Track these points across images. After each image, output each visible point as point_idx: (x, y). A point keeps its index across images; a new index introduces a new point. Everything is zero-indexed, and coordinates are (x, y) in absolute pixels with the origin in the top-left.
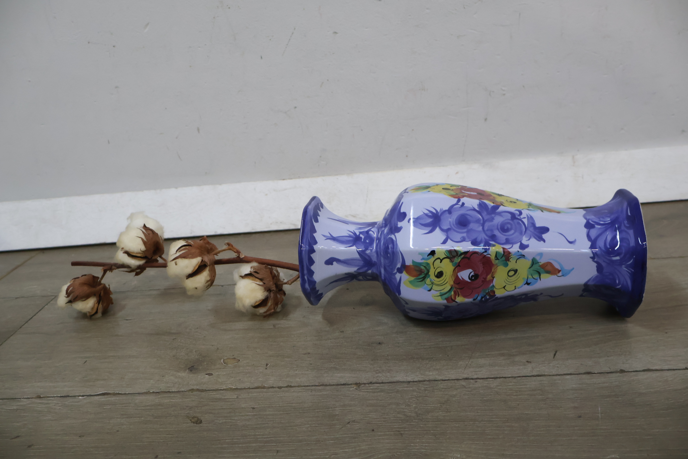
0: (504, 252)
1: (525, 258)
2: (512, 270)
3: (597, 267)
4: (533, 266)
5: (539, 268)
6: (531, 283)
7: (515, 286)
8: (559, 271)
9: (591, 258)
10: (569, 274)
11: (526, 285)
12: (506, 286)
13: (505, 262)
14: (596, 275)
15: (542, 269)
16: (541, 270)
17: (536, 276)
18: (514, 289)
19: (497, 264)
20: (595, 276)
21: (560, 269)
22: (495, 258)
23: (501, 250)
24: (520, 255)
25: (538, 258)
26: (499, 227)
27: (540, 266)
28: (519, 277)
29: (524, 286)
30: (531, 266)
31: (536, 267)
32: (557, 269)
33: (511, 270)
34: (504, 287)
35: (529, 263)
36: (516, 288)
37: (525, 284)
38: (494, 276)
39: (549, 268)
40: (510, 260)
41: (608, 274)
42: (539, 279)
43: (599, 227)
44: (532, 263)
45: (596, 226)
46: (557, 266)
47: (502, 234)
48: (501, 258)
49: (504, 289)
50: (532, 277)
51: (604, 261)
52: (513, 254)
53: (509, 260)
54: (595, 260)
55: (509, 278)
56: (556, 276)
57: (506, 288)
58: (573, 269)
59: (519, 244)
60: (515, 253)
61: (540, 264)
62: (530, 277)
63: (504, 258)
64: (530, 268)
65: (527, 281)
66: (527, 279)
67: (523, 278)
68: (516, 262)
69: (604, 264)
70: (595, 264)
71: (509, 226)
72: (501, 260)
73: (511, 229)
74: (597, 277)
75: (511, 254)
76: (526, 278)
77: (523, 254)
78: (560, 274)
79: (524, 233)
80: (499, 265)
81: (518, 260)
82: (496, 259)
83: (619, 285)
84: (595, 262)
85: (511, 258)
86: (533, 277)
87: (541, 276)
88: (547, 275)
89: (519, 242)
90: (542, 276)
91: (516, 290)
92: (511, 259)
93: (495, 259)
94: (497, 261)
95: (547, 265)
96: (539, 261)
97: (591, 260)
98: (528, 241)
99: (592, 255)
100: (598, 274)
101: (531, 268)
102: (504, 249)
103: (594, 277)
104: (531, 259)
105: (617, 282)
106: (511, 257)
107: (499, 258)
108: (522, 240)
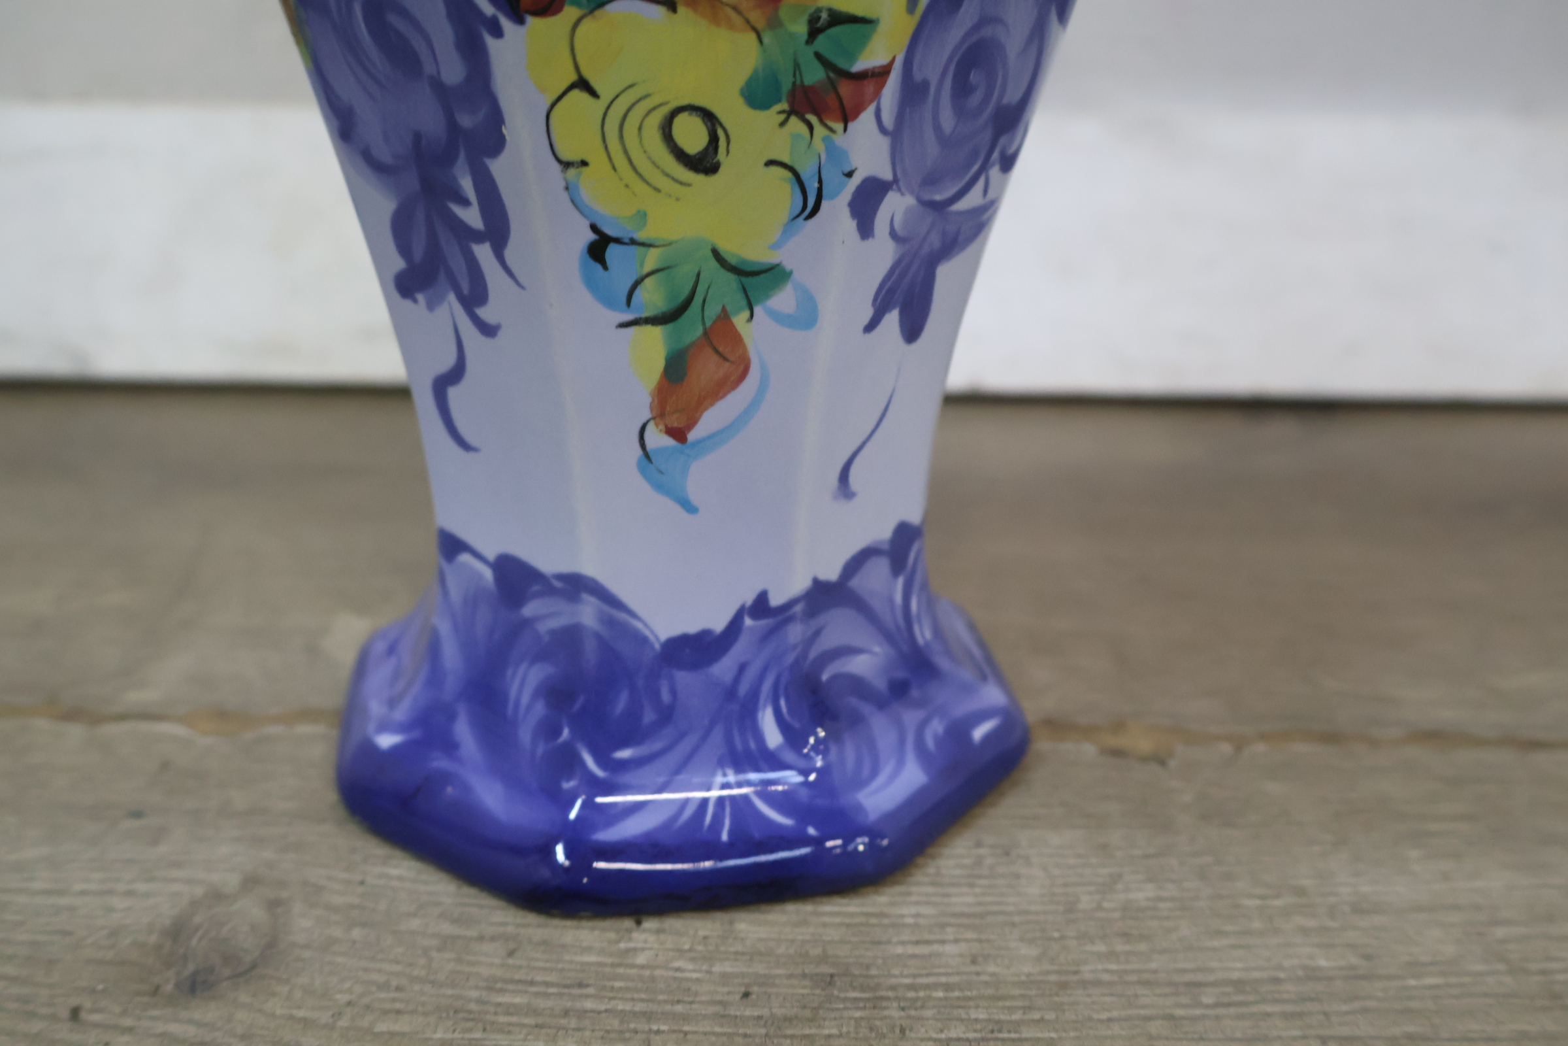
0: (863, 76)
1: (798, 216)
2: (714, 140)
3: (705, 634)
4: (731, 277)
5: (712, 312)
6: (605, 268)
7: (584, 163)
8: (679, 434)
9: (762, 598)
10: (659, 487)
11: (591, 236)
12: (593, 93)
13: (786, 85)
14: (652, 638)
15: (699, 331)
16: (691, 329)
17: (652, 298)
18: (566, 156)
19: (775, 23)
20: (647, 633)
21: (692, 436)
22: (824, 15)
23: (870, 58)
24: (820, 190)
25: (783, 300)
26: (987, 32)
27: (724, 317)
28: (658, 190)
29: (585, 224)
30: (733, 261)
31: (724, 288)
32: (692, 423)
33: (720, 133)
34: (583, 84)
35: (756, 253)
36: (572, 172)
37: (594, 228)
38: (681, 9)
39: (706, 369)
40: (794, 120)
41: (666, 697)
42: (628, 317)
43: (898, 598)
44: (749, 269)
45: (900, 581)
46: (711, 420)
47: (950, 59)
48: (818, 56)
49: (572, 87)
50: (647, 268)
51: (742, 668)
52: (839, 139)
53: (795, 111)
54: (748, 622)
55: (655, 121)
56: (646, 414)
57: (577, 95)
58: (689, 507)
59: (887, 175)
60: (838, 156)
61: (739, 320)
62: (652, 259)
63: (814, 75)
64: (716, 253)
65: (618, 241)
66: (633, 242)
67: (642, 217)
68: (770, 163)
69: (723, 669)
70: (719, 624)
71: (975, 99)
72: (809, 51)
73: (960, 111)
74: (643, 641)
75: (839, 127)
76: (641, 236)
77: (825, 204)
78: (657, 439)
79: (927, 197)
80: (766, 40)
81: (788, 174)
82: (813, 20)
83: (603, 760)
84: (734, 626)
85: (811, 128)
86: (647, 281)
87: (649, 329)
88: (659, 365)
89: (895, 175)
90: (655, 333)
91: (557, 167)
92: (803, 129)
93: (819, 10)
94: (801, 28)
95: (725, 359)
96: (757, 310)
97: (749, 598)
98: (887, 230)
99: (775, 600)
100: (657, 646)
101: (714, 263)
102: (882, 73)
103: (639, 625)
104: (781, 257)
105: (624, 754)
106: (819, 130)
107: (821, 42)
108: (899, 190)
